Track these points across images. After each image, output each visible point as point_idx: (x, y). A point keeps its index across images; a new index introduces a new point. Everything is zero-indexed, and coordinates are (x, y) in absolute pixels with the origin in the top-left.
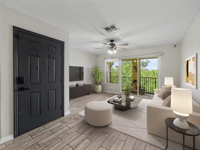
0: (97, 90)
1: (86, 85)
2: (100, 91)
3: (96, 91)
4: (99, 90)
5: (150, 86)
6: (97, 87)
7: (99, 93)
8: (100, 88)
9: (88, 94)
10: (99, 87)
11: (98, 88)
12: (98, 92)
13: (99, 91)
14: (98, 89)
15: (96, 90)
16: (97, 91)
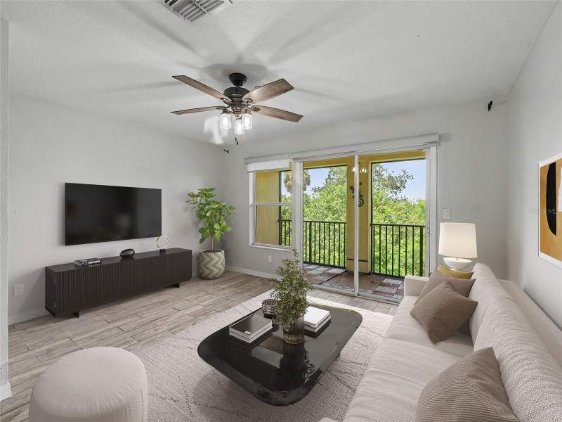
0: (208, 269)
1: (167, 253)
2: (216, 271)
3: (203, 272)
4: (214, 269)
5: (410, 248)
6: (208, 259)
7: (215, 278)
8: (217, 262)
9: (177, 286)
10: (213, 259)
11: (210, 261)
12: (210, 276)
13: (212, 271)
14: (210, 266)
15: (204, 268)
16: (208, 272)
